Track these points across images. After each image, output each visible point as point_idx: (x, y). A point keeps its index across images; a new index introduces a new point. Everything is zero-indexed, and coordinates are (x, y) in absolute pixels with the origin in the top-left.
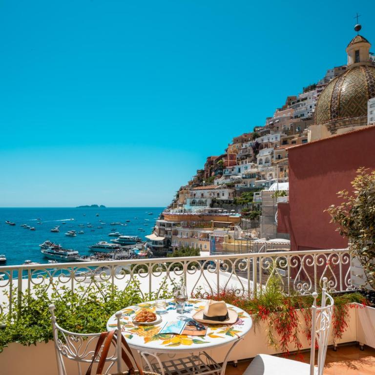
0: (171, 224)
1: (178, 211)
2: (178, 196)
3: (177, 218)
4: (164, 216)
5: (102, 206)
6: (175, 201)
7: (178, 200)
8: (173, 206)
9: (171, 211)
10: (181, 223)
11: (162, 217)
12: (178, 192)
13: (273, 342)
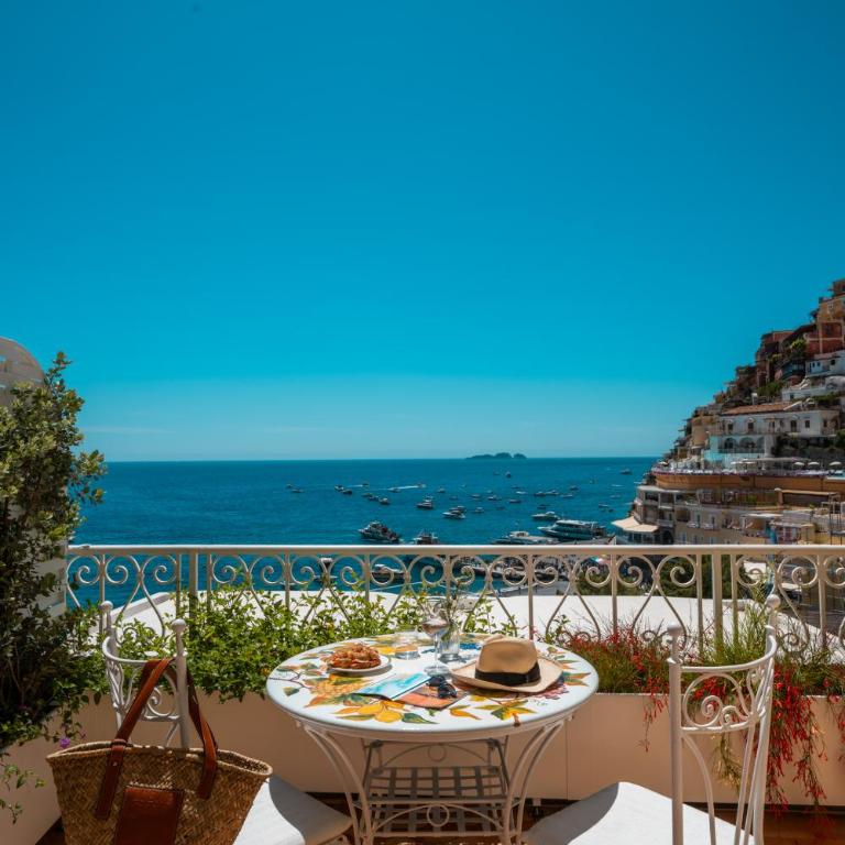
0: (671, 495)
1: (688, 465)
2: (688, 430)
3: (686, 480)
4: (655, 478)
5: (519, 456)
6: (682, 443)
7: (688, 439)
8: (674, 455)
9: (673, 465)
10: (698, 492)
11: (651, 480)
12: (689, 420)
13: (730, 769)
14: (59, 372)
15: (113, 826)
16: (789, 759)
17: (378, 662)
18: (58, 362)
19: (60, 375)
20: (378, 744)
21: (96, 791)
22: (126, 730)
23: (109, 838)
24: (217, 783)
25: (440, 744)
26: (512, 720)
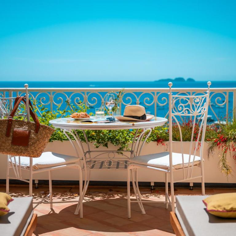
13: (225, 167)
15: (11, 139)
20: (89, 152)
21: (5, 129)
22: (13, 114)
23: (10, 142)
24: (40, 129)
25: (113, 152)
26: (132, 124)
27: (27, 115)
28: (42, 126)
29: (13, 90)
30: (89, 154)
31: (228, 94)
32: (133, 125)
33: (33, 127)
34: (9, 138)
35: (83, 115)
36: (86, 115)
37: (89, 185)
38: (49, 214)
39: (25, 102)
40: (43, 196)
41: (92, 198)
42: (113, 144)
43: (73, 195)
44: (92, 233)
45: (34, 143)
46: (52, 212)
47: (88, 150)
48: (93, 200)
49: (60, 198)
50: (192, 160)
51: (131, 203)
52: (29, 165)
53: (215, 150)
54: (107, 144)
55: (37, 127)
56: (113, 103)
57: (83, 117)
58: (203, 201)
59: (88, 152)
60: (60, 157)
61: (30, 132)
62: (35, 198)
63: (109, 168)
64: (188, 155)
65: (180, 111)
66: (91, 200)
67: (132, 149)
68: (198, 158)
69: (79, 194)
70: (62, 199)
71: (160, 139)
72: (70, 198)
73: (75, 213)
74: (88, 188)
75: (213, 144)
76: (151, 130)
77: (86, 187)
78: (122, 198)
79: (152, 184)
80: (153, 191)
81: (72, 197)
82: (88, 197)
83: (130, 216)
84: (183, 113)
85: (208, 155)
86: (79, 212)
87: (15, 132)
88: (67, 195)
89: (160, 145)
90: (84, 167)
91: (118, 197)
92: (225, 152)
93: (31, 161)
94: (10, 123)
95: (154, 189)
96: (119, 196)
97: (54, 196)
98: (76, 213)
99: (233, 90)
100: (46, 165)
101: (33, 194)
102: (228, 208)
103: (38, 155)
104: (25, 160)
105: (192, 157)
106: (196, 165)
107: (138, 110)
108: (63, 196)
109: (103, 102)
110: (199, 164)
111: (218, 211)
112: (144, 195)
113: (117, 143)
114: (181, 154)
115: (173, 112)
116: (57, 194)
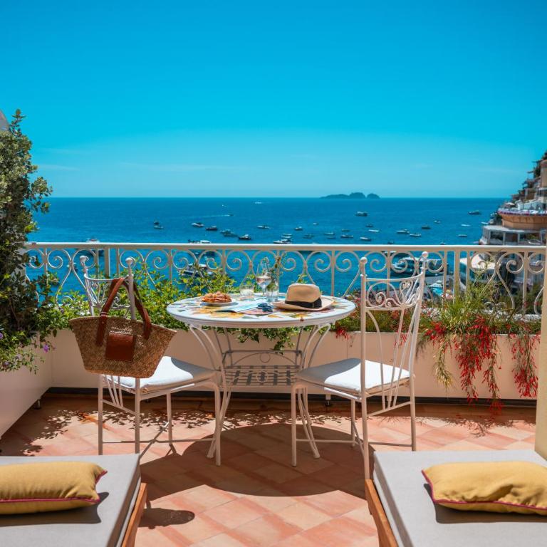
0: (515, 235)
1: (534, 206)
2: (537, 172)
3: (532, 221)
4: (501, 218)
5: (372, 196)
6: (531, 185)
7: (536, 181)
8: (521, 196)
9: (519, 206)
10: (541, 232)
11: (498, 220)
12: (538, 162)
13: (443, 374)
14: (18, 124)
15: (105, 349)
16: (479, 368)
17: (230, 300)
18: (17, 117)
19: (18, 126)
20: (230, 352)
21: (95, 333)
22: (106, 308)
23: (103, 354)
24: (152, 333)
25: (267, 352)
26: (299, 318)
27: (131, 308)
28: (155, 328)
29: (111, 246)
30: (230, 355)
31: (446, 254)
32: (302, 320)
33: (141, 329)
34: (101, 348)
35: (221, 297)
36: (225, 297)
37: (231, 397)
38: (167, 458)
39: (127, 287)
40: (158, 419)
41: (235, 422)
42: (268, 337)
43: (204, 417)
44: (236, 499)
45: (141, 356)
46: (171, 452)
47: (228, 349)
48: (237, 427)
49: (185, 423)
50: (396, 379)
51: (297, 442)
52: (134, 387)
53: (427, 346)
54: (257, 336)
55: (147, 329)
56: (269, 279)
57: (221, 301)
58: (423, 473)
59: (228, 352)
60: (184, 370)
61: (135, 338)
62: (145, 422)
63: (262, 384)
64: (391, 368)
65: (377, 304)
66: (232, 427)
67: (297, 347)
68: (405, 374)
69: (214, 416)
70: (187, 425)
71: (341, 328)
72: (201, 422)
73: (208, 456)
74: (231, 403)
75: (424, 336)
76: (330, 326)
77: (226, 400)
78: (281, 423)
79: (328, 398)
80: (329, 409)
81: (203, 420)
82: (230, 421)
83: (295, 462)
84: (384, 306)
85: (417, 355)
86: (215, 454)
87: (111, 337)
88: (195, 416)
89: (341, 338)
90: (222, 381)
91: (275, 421)
92: (444, 351)
93: (138, 383)
94: (102, 323)
95: (331, 405)
96: (276, 419)
97: (175, 419)
98: (210, 455)
99: (453, 248)
100: (162, 385)
101: (143, 414)
102: (470, 496)
103: (149, 375)
104: (128, 381)
105: (397, 370)
106: (402, 384)
107: (309, 292)
108: (189, 419)
109: (251, 266)
110: (407, 382)
111: (452, 502)
112: (316, 418)
113: (273, 335)
114: (379, 364)
115: (368, 305)
116: (179, 415)
